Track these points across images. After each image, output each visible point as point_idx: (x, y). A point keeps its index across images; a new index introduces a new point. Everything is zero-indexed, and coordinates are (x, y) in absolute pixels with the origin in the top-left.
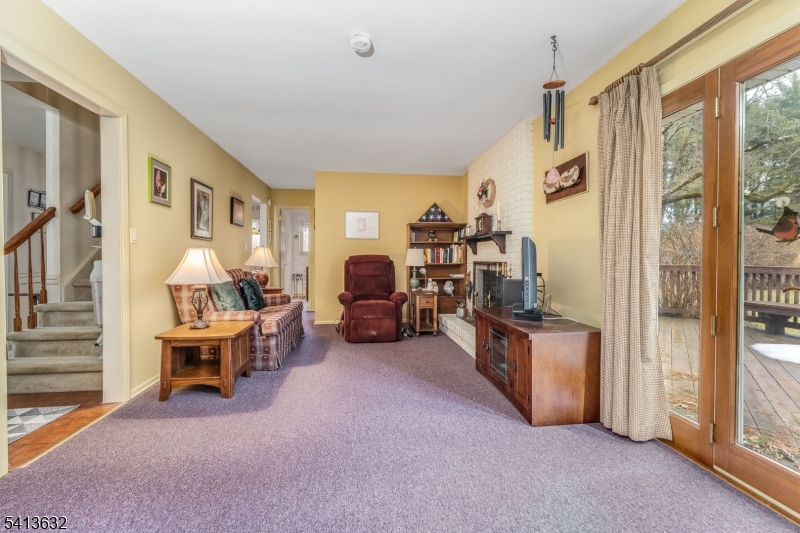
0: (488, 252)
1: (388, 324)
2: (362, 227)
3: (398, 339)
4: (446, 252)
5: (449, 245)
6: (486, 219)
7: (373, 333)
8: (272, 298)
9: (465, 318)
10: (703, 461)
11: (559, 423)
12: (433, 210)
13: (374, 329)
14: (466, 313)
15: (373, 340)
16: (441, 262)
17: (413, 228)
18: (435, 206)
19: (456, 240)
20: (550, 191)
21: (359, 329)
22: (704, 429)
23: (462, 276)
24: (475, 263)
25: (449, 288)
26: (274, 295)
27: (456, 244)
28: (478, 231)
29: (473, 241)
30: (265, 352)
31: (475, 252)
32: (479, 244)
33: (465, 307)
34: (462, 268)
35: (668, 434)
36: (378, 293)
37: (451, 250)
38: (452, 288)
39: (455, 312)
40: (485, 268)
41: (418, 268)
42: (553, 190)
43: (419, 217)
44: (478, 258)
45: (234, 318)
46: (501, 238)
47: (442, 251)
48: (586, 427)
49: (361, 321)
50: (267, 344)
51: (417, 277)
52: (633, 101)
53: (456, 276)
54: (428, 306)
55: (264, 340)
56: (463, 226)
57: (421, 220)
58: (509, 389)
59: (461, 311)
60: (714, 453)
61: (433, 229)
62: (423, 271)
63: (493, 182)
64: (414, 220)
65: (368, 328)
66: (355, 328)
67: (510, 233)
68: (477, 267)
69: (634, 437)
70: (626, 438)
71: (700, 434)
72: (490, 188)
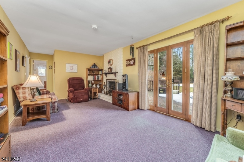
0: (111, 77)
1: (86, 97)
2: (72, 69)
3: (88, 101)
4: (97, 76)
5: (98, 75)
6: (111, 69)
7: (82, 100)
8: (42, 92)
9: (104, 93)
10: (154, 111)
11: (133, 110)
12: (94, 65)
13: (82, 98)
14: (104, 92)
15: (81, 102)
16: (96, 79)
17: (89, 70)
18: (94, 64)
19: (100, 73)
20: (127, 64)
21: (77, 99)
22: (154, 105)
23: (102, 83)
24: (107, 80)
25: (98, 86)
26: (43, 91)
27: (100, 74)
28: (109, 72)
29: (106, 74)
30: (53, 107)
31: (107, 77)
32: (108, 75)
33: (104, 91)
34: (101, 81)
35: (149, 108)
36: (80, 88)
37: (99, 76)
38: (99, 86)
39: (101, 93)
40: (110, 81)
41: (91, 81)
42: (128, 64)
43: (90, 67)
44: (107, 78)
45: (43, 97)
46: (115, 73)
47: (96, 76)
48: (137, 110)
49: (78, 97)
50: (54, 105)
51: (91, 83)
52: (144, 51)
53: (100, 83)
54: (95, 91)
55: (53, 104)
56: (102, 70)
57: (91, 67)
58: (123, 106)
59: (103, 92)
60: (155, 109)
61: (94, 70)
62: (93, 82)
63: (112, 60)
64: (89, 67)
65: (80, 98)
66: (76, 99)
67: (118, 72)
68: (107, 81)
69: (145, 109)
70: (144, 110)
71: (153, 107)
72: (111, 61)
